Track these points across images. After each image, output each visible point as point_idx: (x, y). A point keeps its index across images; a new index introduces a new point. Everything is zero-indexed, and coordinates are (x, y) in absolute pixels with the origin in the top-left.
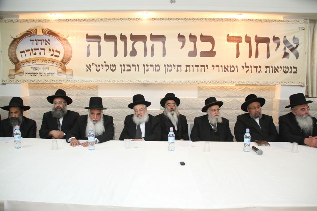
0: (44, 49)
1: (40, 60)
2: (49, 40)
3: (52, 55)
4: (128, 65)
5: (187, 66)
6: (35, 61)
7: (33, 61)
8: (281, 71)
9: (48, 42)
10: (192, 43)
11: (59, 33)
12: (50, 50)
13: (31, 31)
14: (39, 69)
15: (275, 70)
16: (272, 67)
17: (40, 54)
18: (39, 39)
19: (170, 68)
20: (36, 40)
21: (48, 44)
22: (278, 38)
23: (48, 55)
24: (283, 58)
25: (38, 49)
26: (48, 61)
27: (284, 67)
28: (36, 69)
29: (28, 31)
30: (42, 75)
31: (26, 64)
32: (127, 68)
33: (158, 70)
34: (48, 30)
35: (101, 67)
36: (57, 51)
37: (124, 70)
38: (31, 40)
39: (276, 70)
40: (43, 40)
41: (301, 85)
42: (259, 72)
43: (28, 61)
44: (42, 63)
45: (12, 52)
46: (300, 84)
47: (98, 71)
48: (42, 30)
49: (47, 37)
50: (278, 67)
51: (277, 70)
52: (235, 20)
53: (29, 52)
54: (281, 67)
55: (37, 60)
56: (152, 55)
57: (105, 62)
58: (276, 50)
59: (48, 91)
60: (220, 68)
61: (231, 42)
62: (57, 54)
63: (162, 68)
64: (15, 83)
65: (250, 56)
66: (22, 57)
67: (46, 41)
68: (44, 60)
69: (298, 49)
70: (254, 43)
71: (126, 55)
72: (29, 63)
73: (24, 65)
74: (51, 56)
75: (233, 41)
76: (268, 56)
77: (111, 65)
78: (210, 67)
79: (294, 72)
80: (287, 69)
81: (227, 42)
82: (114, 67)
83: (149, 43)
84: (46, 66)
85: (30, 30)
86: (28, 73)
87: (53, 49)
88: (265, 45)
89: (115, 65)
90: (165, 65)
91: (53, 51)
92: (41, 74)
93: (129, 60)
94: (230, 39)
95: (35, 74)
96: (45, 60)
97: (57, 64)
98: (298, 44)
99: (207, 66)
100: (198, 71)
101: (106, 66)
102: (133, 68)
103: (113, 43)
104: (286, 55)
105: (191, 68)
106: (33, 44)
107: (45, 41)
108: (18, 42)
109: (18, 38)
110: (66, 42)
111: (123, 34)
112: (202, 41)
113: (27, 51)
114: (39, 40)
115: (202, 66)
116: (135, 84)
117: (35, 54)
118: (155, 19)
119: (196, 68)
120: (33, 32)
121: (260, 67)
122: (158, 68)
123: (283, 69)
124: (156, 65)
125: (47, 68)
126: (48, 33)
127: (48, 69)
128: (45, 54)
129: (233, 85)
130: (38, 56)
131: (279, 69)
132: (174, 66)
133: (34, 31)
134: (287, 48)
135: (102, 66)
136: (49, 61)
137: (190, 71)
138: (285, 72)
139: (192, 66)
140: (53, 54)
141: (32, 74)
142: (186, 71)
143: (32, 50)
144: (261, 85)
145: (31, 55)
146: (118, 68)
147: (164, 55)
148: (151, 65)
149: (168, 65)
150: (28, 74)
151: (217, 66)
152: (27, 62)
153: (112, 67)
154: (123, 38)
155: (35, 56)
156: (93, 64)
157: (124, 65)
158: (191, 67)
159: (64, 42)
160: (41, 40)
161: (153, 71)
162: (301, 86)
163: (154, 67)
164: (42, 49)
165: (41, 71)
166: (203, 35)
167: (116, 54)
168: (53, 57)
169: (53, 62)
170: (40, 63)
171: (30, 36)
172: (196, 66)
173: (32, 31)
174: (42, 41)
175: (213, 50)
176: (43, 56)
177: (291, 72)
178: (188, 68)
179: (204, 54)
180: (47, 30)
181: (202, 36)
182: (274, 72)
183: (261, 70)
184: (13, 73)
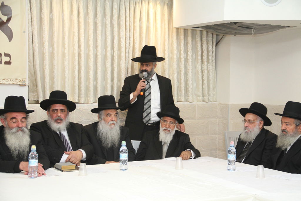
41: (19, 83)
46: (18, 81)
69: (10, 25)
79: (6, 63)
98: (9, 16)
162: (20, 85)
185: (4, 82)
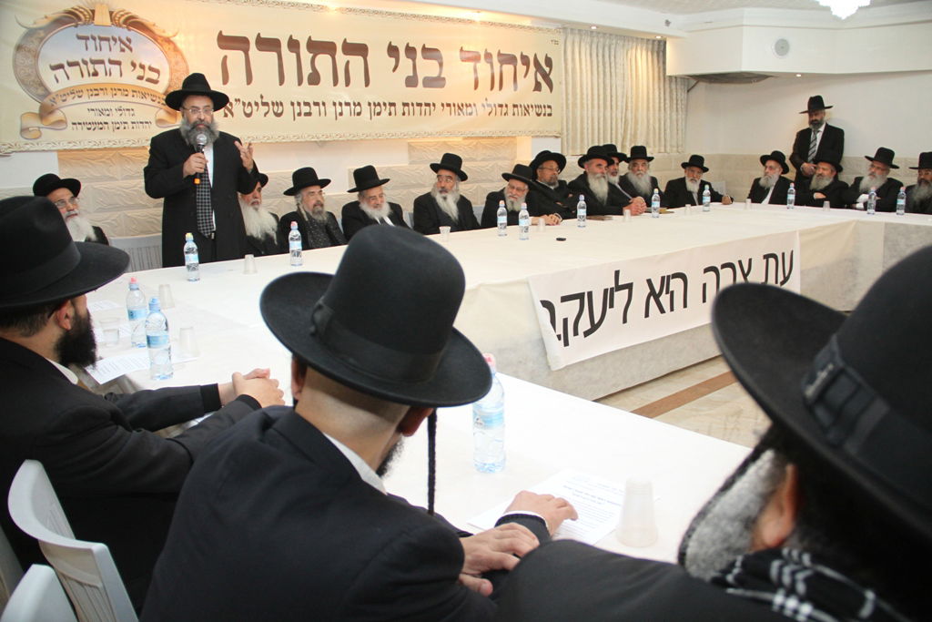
0: (119, 63)
1: (109, 90)
2: (129, 40)
3: (140, 78)
4: (307, 104)
5: (404, 104)
6: (96, 92)
7: (91, 93)
8: (532, 113)
9: (126, 45)
10: (410, 61)
11: (154, 25)
12: (133, 65)
13: (77, 12)
14: (107, 112)
15: (526, 112)
16: (521, 106)
17: (110, 73)
18: (102, 36)
19: (378, 109)
20: (94, 39)
21: (127, 49)
22: (527, 58)
23: (130, 78)
24: (534, 91)
25: (102, 62)
26: (131, 94)
27: (536, 106)
28: (101, 112)
29: (70, 12)
30: (118, 128)
31: (70, 100)
32: (305, 109)
33: (359, 114)
34: (127, 13)
35: (255, 108)
36: (151, 69)
37: (299, 114)
38: (80, 38)
40: (115, 40)
41: (557, 135)
42: (505, 114)
43: (75, 92)
44: (115, 98)
45: (26, 66)
46: (556, 133)
47: (248, 115)
48: (111, 13)
49: (123, 33)
50: (528, 106)
51: (528, 111)
52: (470, 22)
53: (77, 68)
54: (532, 106)
55: (102, 89)
56: (348, 83)
57: (262, 97)
58: (525, 77)
59: (111, 168)
60: (453, 108)
61: (465, 61)
62: (154, 76)
63: (365, 109)
64: (44, 151)
65: (492, 88)
66: (57, 81)
67: (122, 42)
68: (120, 90)
69: (551, 76)
70: (496, 65)
71: (300, 82)
72: (80, 97)
73: (65, 103)
74: (139, 81)
75: (469, 60)
76: (515, 87)
77: (273, 104)
78: (439, 107)
79: (549, 115)
80: (540, 110)
81: (460, 62)
82: (280, 108)
83: (341, 58)
84: (125, 106)
85: (76, 9)
86: (80, 124)
87: (143, 63)
88: (511, 68)
89: (281, 104)
90: (369, 104)
91: (142, 67)
92: (118, 126)
93: (307, 93)
94: (464, 56)
95: (101, 126)
96: (123, 90)
97: (154, 101)
98: (551, 68)
99: (434, 105)
100: (421, 115)
101: (265, 104)
102: (315, 109)
103: (274, 55)
104: (538, 87)
105: (411, 107)
106: (87, 49)
107: (118, 42)
108: (41, 39)
109: (40, 29)
110: (171, 47)
111: (294, 38)
112: (425, 58)
113: (71, 64)
114: (101, 39)
115: (428, 105)
116: (307, 142)
117: (96, 74)
118: (350, 10)
119: (417, 109)
120: (84, 15)
121: (506, 106)
122: (358, 109)
123: (534, 108)
124: (355, 104)
125: (128, 110)
126: (125, 22)
127: (132, 112)
128: (121, 75)
129: (460, 139)
130: (101, 78)
131: (530, 110)
132: (385, 104)
133: (86, 13)
134: (538, 74)
135: (256, 104)
136: (134, 91)
137: (409, 115)
138: (538, 115)
139: (413, 104)
140: (142, 74)
141: (90, 126)
142: (404, 114)
143: (85, 63)
144: (499, 137)
145: (82, 76)
146: (288, 108)
147: (367, 82)
148: (348, 104)
149: (374, 104)
150: (79, 126)
151: (449, 105)
152: (72, 93)
153: (276, 107)
154: (294, 45)
155: (93, 80)
156: (236, 100)
157: (299, 104)
159: (166, 46)
160: (107, 39)
161: (351, 114)
162: (556, 137)
164: (111, 62)
165: (116, 117)
166: (426, 46)
167: (282, 81)
168: (144, 84)
169: (144, 96)
170: (109, 98)
171: (76, 26)
172: (418, 105)
173: (81, 12)
174: (112, 42)
175: (442, 76)
176: (115, 78)
177: (544, 115)
178: (406, 109)
179: (429, 82)
180: (122, 15)
181: (424, 49)
182: (523, 114)
183: (507, 112)
184: (35, 123)
185: (547, 134)
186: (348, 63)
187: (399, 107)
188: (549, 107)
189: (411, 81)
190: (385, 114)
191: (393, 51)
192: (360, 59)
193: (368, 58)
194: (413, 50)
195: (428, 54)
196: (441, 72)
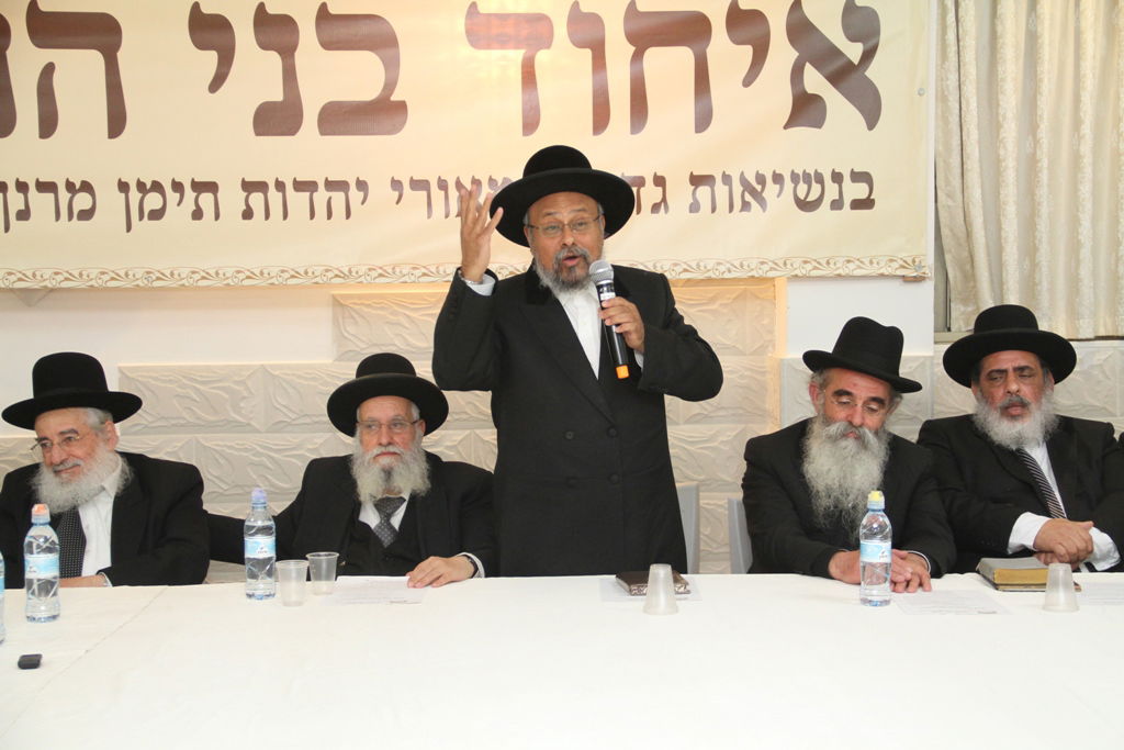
5: (249, 187)
8: (779, 200)
10: (273, 59)
15: (748, 197)
16: (727, 179)
19: (153, 201)
22: (757, 17)
24: (786, 127)
27: (795, 178)
33: (86, 215)
39: (753, 192)
41: (901, 272)
42: (655, 208)
46: (895, 265)
50: (761, 179)
51: (757, 195)
54: (778, 178)
56: (48, 125)
58: (748, 82)
60: (437, 194)
61: (488, 47)
63: (110, 203)
65: (600, 122)
69: (872, 72)
70: (619, 50)
75: (503, 42)
76: (703, 121)
78: (380, 190)
79: (858, 204)
80: (816, 189)
81: (466, 50)
83: (26, 56)
88: (683, 56)
90: (123, 187)
94: (483, 30)
98: (871, 44)
99: (362, 186)
100: (312, 215)
104: (806, 109)
105: (275, 196)
112: (328, 45)
115: (331, 185)
119: (298, 201)
121: (660, 181)
122: (83, 202)
123: (788, 185)
124: (70, 186)
131: (771, 190)
132: (178, 187)
134: (809, 68)
137: (267, 216)
138: (805, 205)
139: (280, 186)
142: (248, 214)
147: (116, 124)
148: (44, 187)
149: (141, 186)
151: (419, 185)
158: (272, 192)
161: (58, 216)
162: (905, 279)
163: (64, 195)
166: (333, 10)
172: (300, 186)
175: (393, 98)
177: (837, 205)
178: (256, 199)
179: (339, 118)
181: (324, 15)
182: (738, 203)
183: (664, 199)
185: (851, 269)
186: (49, 70)
187: (231, 198)
188: (858, 177)
189: (276, 119)
190: (178, 213)
191: (209, 30)
192: (93, 60)
193: (120, 55)
194: (287, 23)
195: (341, 31)
196: (390, 86)
